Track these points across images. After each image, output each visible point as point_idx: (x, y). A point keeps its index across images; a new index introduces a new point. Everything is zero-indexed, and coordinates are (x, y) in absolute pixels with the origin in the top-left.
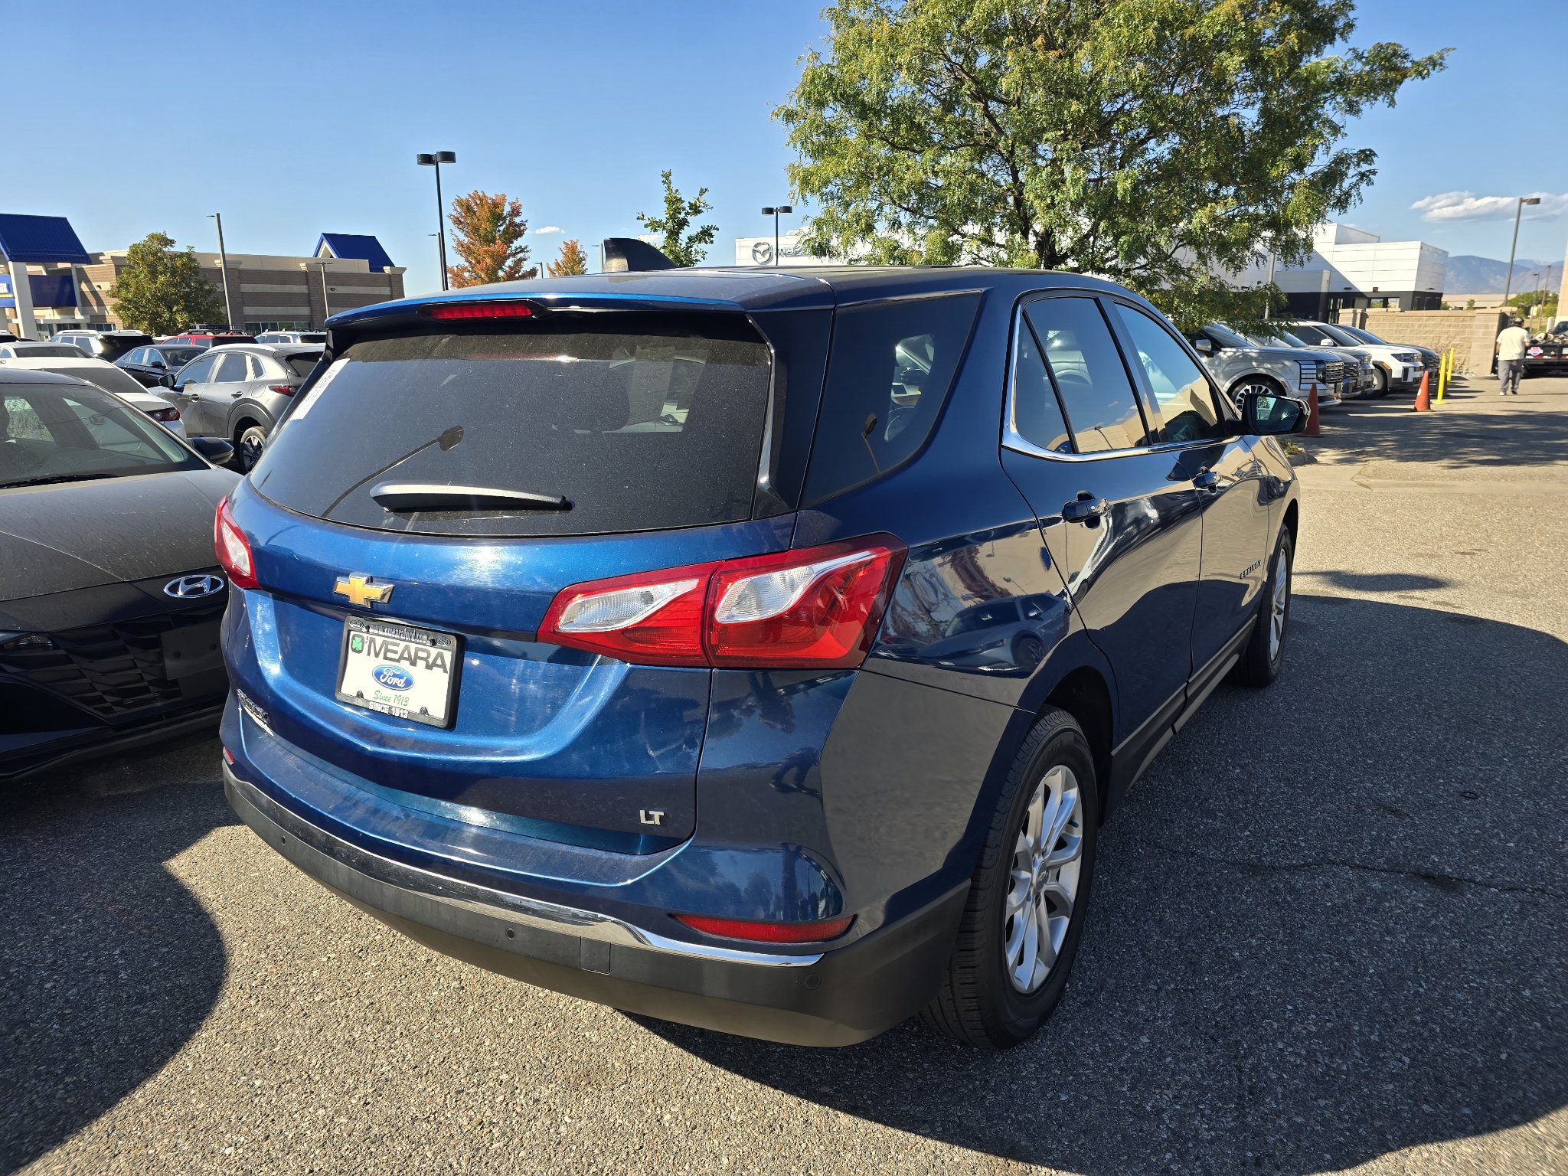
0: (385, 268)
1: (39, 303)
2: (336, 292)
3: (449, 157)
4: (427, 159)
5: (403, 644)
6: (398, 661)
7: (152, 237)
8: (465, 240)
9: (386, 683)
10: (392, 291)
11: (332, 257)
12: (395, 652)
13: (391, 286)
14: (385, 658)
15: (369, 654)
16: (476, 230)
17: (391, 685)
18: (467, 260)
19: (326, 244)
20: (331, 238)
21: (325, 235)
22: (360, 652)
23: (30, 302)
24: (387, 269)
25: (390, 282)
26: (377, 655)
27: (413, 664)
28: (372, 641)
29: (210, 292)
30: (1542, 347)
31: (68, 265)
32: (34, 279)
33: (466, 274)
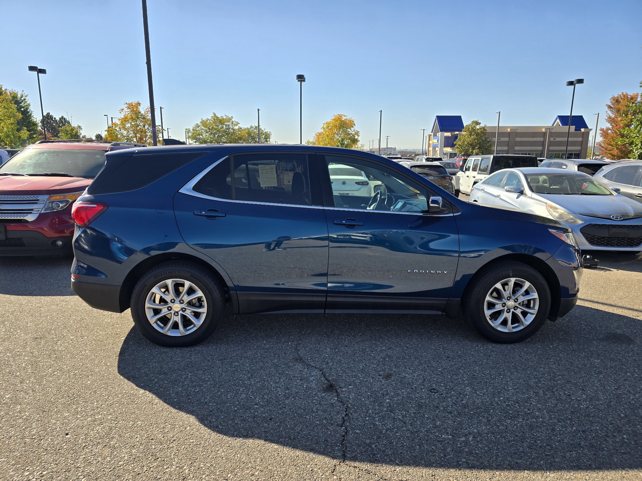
0: (582, 129)
1: (445, 146)
2: (556, 140)
3: (580, 81)
4: (571, 83)
7: (473, 122)
8: (613, 116)
10: (583, 139)
11: (560, 125)
13: (583, 137)
16: (618, 111)
18: (611, 125)
19: (558, 120)
20: (561, 118)
21: (558, 116)
23: (443, 145)
24: (583, 130)
25: (583, 135)
29: (489, 142)
31: (458, 132)
32: (446, 137)
33: (609, 131)
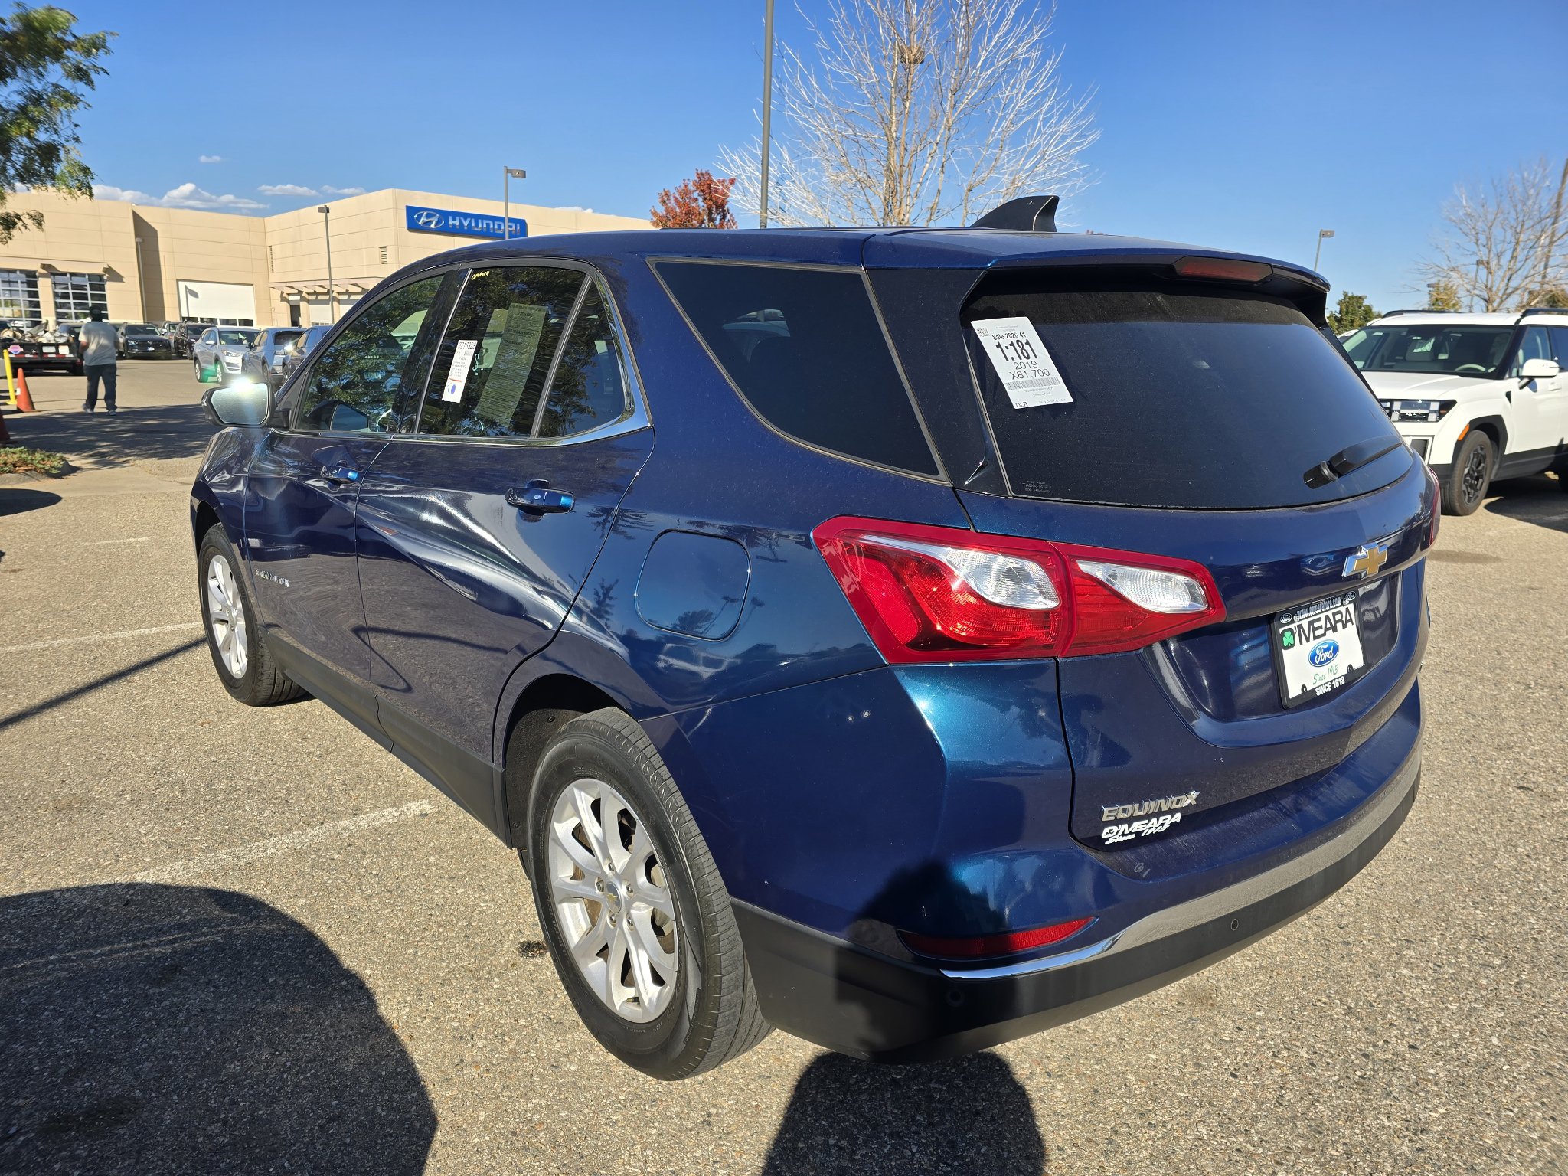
5: (1322, 616)
6: (1324, 635)
9: (1321, 663)
12: (1321, 627)
14: (1315, 638)
15: (1301, 643)
17: (1325, 662)
22: (1293, 645)
26: (1308, 640)
27: (1335, 630)
28: (1300, 627)
30: (22, 345)
